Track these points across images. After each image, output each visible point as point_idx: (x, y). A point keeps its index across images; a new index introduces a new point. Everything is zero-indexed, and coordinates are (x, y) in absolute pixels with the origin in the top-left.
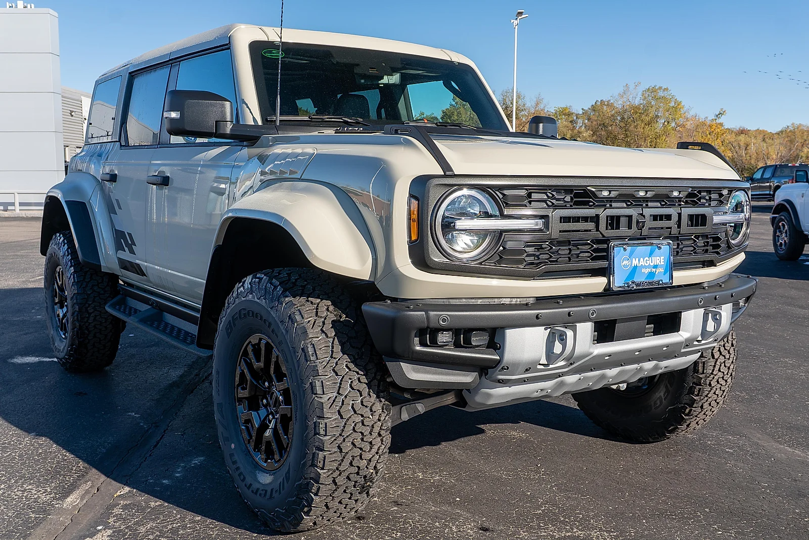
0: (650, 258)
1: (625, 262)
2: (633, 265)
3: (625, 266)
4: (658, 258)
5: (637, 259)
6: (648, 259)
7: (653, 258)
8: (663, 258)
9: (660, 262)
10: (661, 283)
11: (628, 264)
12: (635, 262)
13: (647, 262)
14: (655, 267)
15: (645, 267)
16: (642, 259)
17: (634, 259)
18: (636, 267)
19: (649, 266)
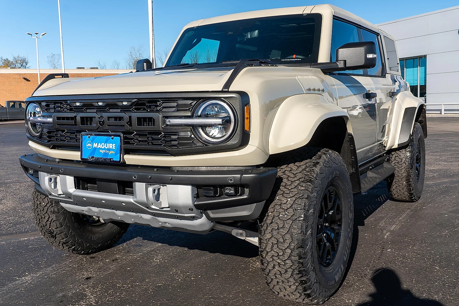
0: (106, 144)
1: (89, 145)
2: (94, 147)
3: (89, 147)
4: (111, 144)
5: (96, 144)
6: (104, 144)
7: (108, 144)
8: (115, 145)
9: (113, 147)
10: (112, 160)
11: (90, 146)
12: (95, 145)
13: (103, 146)
14: (109, 150)
15: (102, 149)
16: (99, 144)
17: (94, 143)
18: (95, 148)
19: (104, 149)
